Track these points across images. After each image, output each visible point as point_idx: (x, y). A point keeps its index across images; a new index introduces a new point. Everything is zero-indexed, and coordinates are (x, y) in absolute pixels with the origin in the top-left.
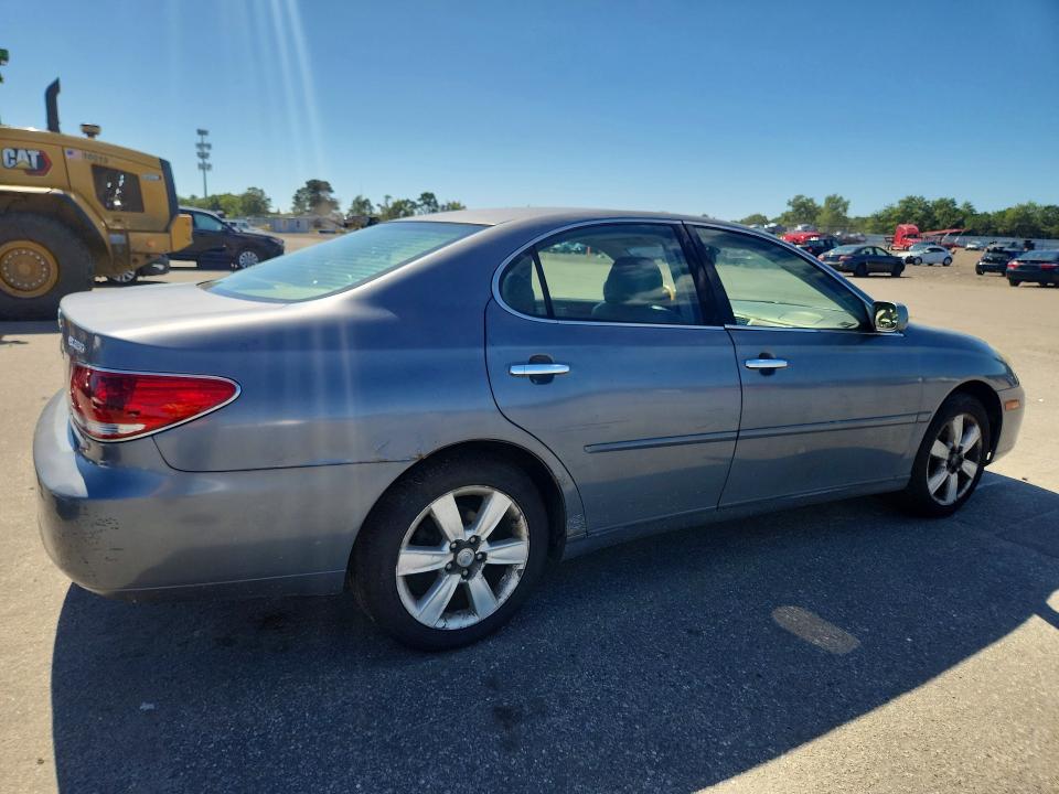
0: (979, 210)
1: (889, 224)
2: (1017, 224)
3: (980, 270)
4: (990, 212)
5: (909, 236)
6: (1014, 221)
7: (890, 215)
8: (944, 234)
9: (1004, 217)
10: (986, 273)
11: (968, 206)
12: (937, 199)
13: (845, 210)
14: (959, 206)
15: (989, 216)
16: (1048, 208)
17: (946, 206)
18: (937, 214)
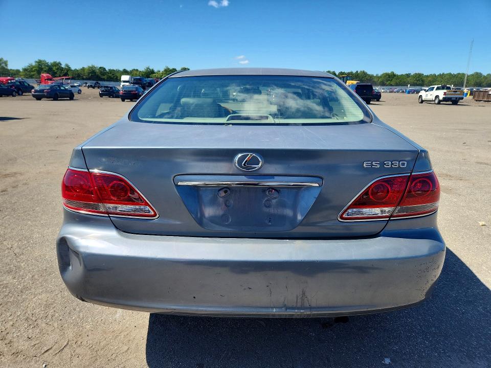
0: (73, 68)
1: (32, 73)
2: (90, 75)
3: (101, 95)
4: (77, 69)
5: (48, 79)
6: (89, 73)
7: (32, 69)
8: (63, 79)
9: (84, 71)
10: (104, 97)
11: (67, 65)
12: (52, 62)
13: (6, 65)
14: (63, 66)
15: (78, 71)
16: (100, 68)
17: (57, 65)
18: (54, 68)
